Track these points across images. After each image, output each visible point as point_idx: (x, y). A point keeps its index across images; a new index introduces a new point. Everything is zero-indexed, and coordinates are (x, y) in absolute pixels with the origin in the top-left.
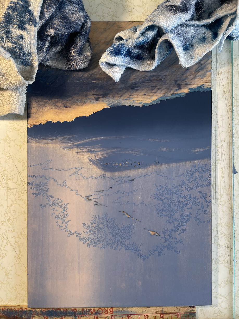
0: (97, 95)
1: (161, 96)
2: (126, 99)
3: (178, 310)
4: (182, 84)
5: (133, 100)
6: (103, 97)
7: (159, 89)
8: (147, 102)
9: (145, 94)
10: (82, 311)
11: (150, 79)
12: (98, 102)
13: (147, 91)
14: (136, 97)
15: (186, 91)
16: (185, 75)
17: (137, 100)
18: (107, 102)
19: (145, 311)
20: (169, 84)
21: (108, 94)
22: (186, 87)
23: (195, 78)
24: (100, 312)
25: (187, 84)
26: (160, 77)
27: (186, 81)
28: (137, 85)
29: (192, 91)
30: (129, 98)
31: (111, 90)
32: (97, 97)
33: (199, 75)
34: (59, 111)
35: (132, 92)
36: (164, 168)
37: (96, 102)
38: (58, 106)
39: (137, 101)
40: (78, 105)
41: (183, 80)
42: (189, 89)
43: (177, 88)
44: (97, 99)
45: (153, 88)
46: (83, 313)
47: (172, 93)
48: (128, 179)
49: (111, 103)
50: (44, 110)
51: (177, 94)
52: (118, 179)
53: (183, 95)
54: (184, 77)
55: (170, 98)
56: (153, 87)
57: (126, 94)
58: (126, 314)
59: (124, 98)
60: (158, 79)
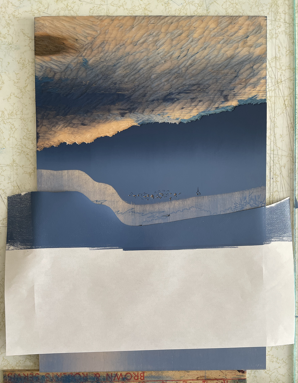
0: (123, 109)
1: (203, 110)
2: (159, 115)
3: (224, 375)
4: (230, 95)
5: (168, 115)
6: (130, 112)
7: (200, 101)
8: (185, 118)
9: (183, 108)
10: (106, 376)
11: (189, 88)
12: (124, 118)
13: (186, 104)
14: (171, 111)
15: (234, 103)
16: (234, 83)
17: (173, 115)
18: (134, 119)
19: (183, 376)
20: (213, 95)
21: (137, 108)
22: (234, 99)
23: (245, 87)
24: (129, 378)
25: (236, 95)
26: (202, 87)
27: (235, 91)
28: (173, 96)
29: (242, 103)
30: (162, 113)
31: (140, 103)
32: (122, 111)
33: (251, 84)
34: (76, 130)
35: (167, 106)
36: (207, 201)
37: (121, 119)
38: (74, 124)
39: (173, 117)
40: (99, 123)
41: (231, 90)
42: (239, 101)
43: (223, 100)
44: (123, 115)
45: (193, 100)
46: (107, 378)
47: (216, 106)
48: (162, 214)
49: (141, 120)
50: (57, 128)
51: (223, 108)
52: (150, 215)
53: (231, 108)
54: (231, 86)
55: (215, 113)
56: (193, 98)
57: (159, 108)
58: (160, 379)
59: (157, 113)
60: (199, 89)
